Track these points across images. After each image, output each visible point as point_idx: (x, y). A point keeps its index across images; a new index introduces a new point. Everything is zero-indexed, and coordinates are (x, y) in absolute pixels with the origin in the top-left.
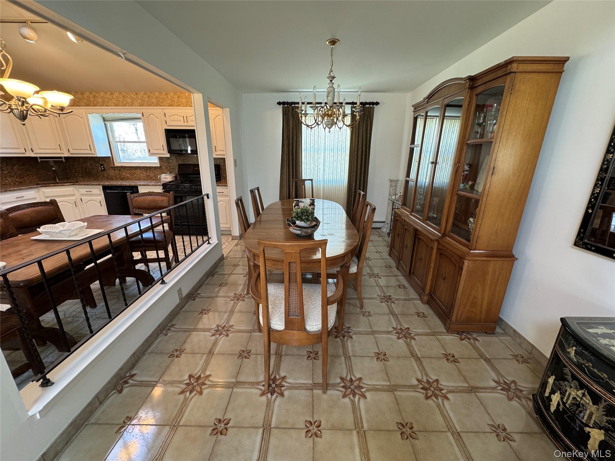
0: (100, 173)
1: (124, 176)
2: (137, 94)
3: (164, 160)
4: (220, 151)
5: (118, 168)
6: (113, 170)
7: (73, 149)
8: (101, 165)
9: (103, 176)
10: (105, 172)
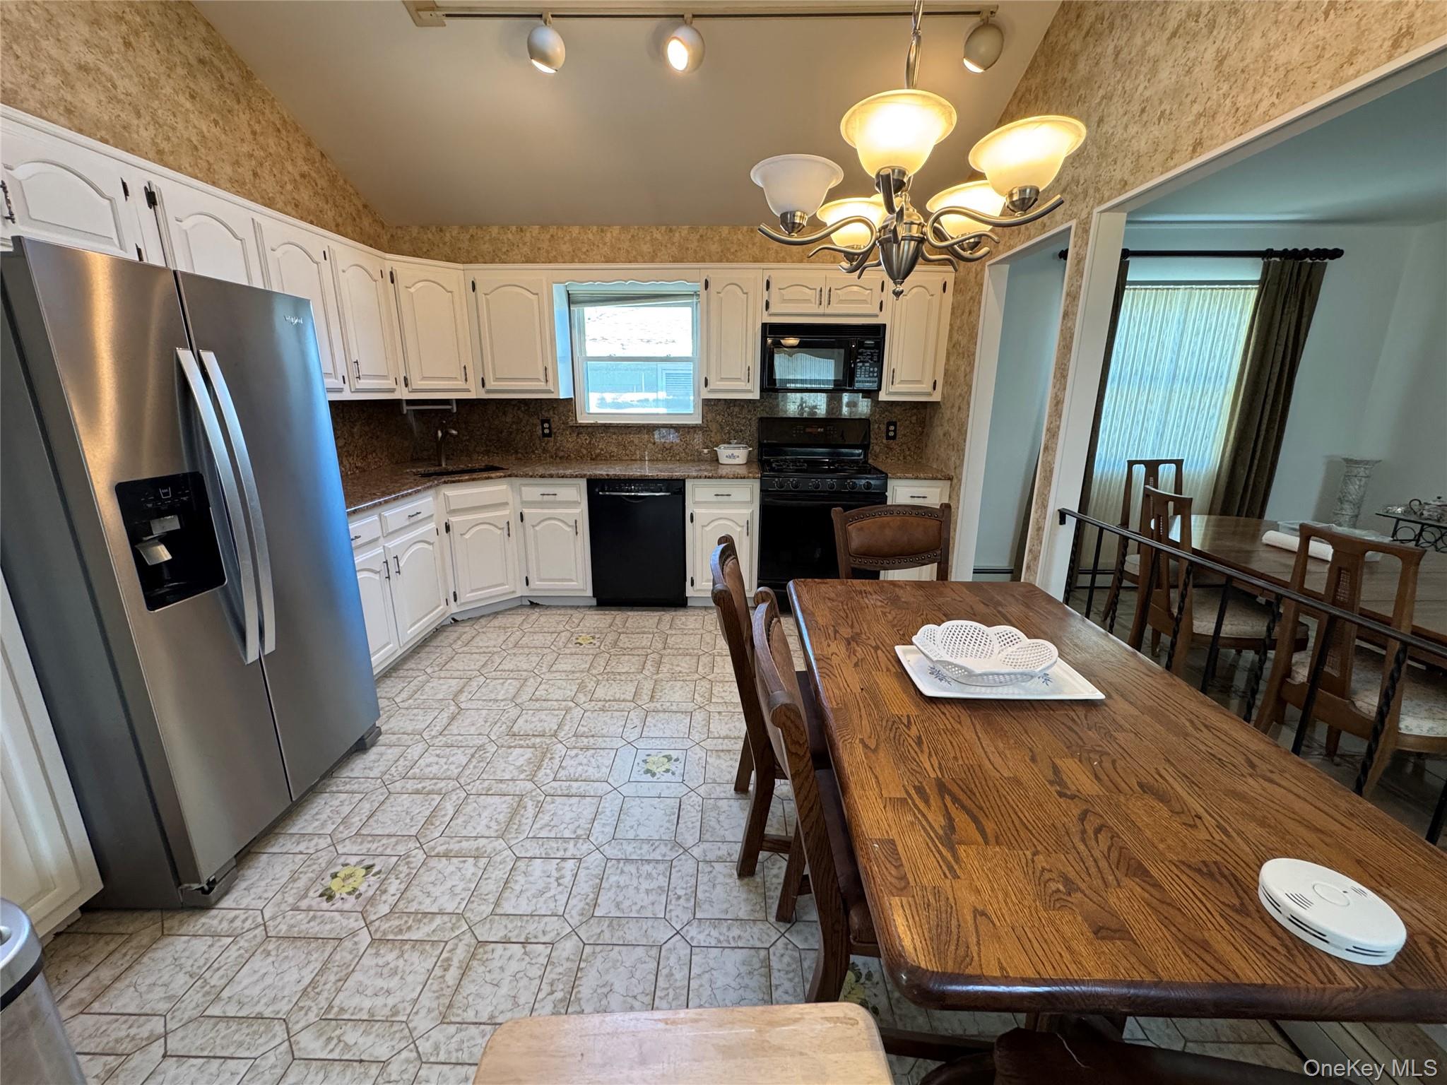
0: (538, 442)
1: (602, 450)
2: (671, 230)
3: (721, 407)
4: (902, 382)
5: (590, 429)
6: (575, 435)
7: (497, 379)
8: (543, 422)
9: (544, 451)
10: (552, 439)
